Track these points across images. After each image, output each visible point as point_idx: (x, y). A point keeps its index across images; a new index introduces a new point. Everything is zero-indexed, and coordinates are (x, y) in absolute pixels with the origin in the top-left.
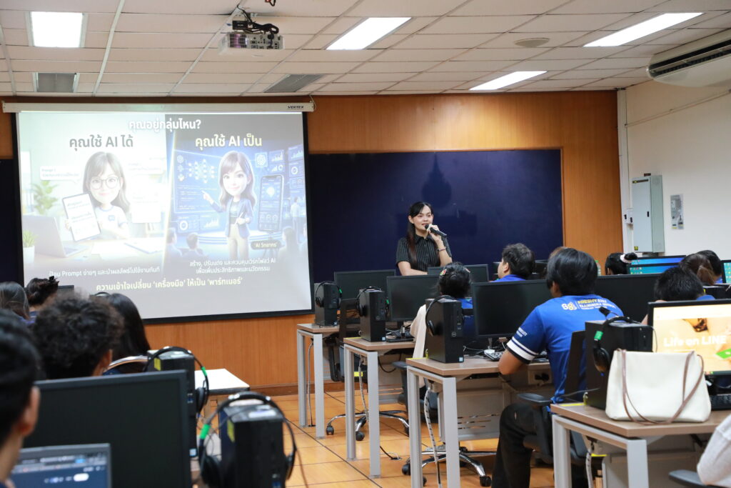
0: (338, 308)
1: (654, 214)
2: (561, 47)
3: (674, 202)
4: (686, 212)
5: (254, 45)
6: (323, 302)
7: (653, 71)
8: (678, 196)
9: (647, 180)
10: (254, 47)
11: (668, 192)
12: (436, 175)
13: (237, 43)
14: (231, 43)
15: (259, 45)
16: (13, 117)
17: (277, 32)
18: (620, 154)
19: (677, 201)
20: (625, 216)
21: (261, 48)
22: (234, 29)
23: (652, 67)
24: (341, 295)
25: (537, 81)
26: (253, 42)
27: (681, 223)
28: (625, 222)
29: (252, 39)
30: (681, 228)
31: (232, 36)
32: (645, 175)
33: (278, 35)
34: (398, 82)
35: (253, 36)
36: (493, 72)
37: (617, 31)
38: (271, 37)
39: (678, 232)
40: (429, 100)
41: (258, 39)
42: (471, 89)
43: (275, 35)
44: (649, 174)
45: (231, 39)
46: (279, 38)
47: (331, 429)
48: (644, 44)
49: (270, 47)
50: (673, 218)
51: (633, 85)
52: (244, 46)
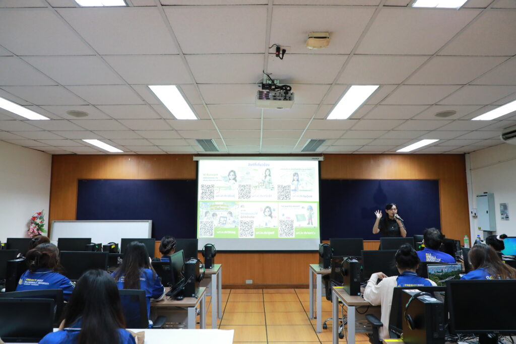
0: (331, 258)
1: (491, 212)
2: (459, 120)
3: (502, 207)
4: (510, 212)
5: (275, 98)
6: (323, 255)
7: (504, 137)
8: (505, 204)
9: (486, 196)
10: (275, 99)
11: (498, 202)
12: (380, 190)
13: (264, 97)
14: (260, 96)
15: (278, 98)
16: (197, 162)
17: (290, 90)
18: (468, 183)
19: (505, 207)
20: (472, 212)
21: (280, 100)
22: (263, 89)
23: (504, 135)
24: (333, 252)
25: (431, 147)
26: (275, 96)
27: (508, 217)
28: (471, 215)
29: (273, 94)
30: (506, 220)
31: (261, 93)
32: (485, 193)
33: (291, 92)
34: (363, 146)
35: (274, 92)
36: (412, 139)
37: (501, 105)
38: (286, 93)
39: (505, 222)
40: (376, 157)
41: (278, 94)
42: (398, 151)
43: (289, 92)
44: (487, 193)
45: (260, 94)
46: (292, 94)
47: (325, 326)
48: (505, 120)
49: (285, 99)
50: (502, 214)
51: (474, 151)
52: (268, 98)
